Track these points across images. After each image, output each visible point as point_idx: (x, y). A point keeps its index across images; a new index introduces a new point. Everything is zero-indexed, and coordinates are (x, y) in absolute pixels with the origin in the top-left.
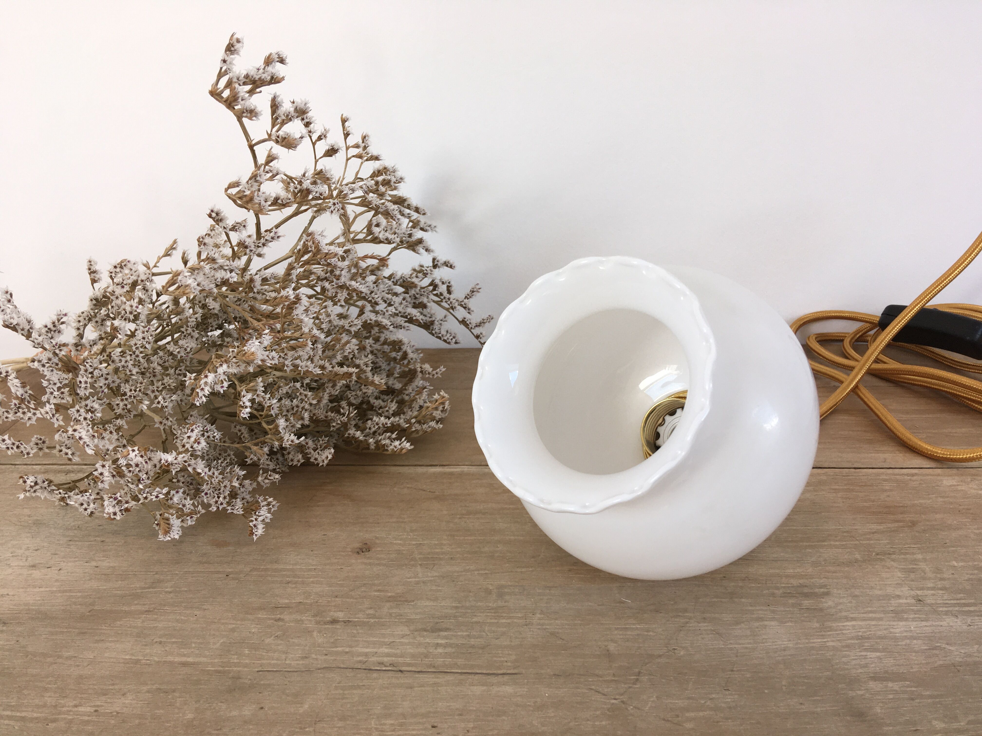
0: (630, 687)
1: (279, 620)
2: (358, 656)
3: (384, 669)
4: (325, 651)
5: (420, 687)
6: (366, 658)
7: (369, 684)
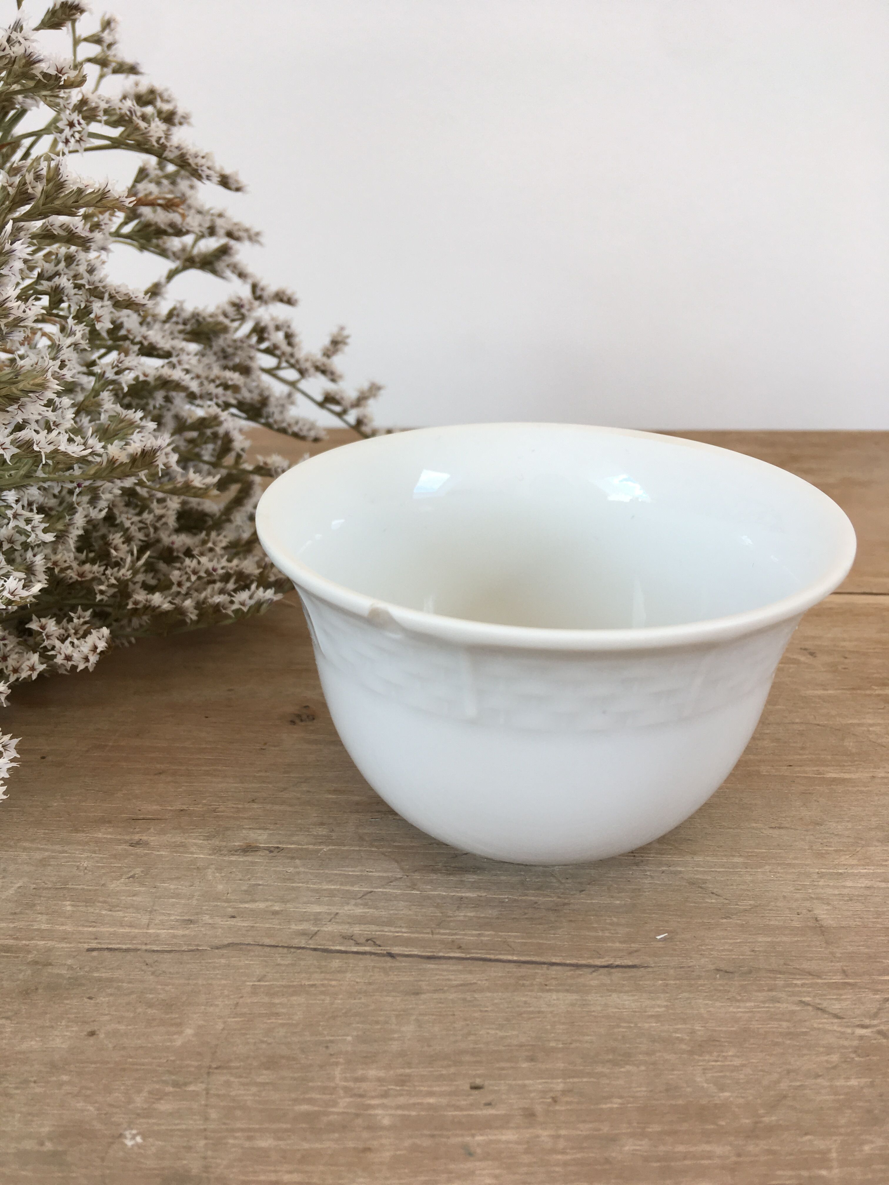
1: (139, 843)
2: (300, 921)
3: (355, 949)
4: (230, 909)
5: (435, 991)
6: (315, 925)
7: (326, 982)
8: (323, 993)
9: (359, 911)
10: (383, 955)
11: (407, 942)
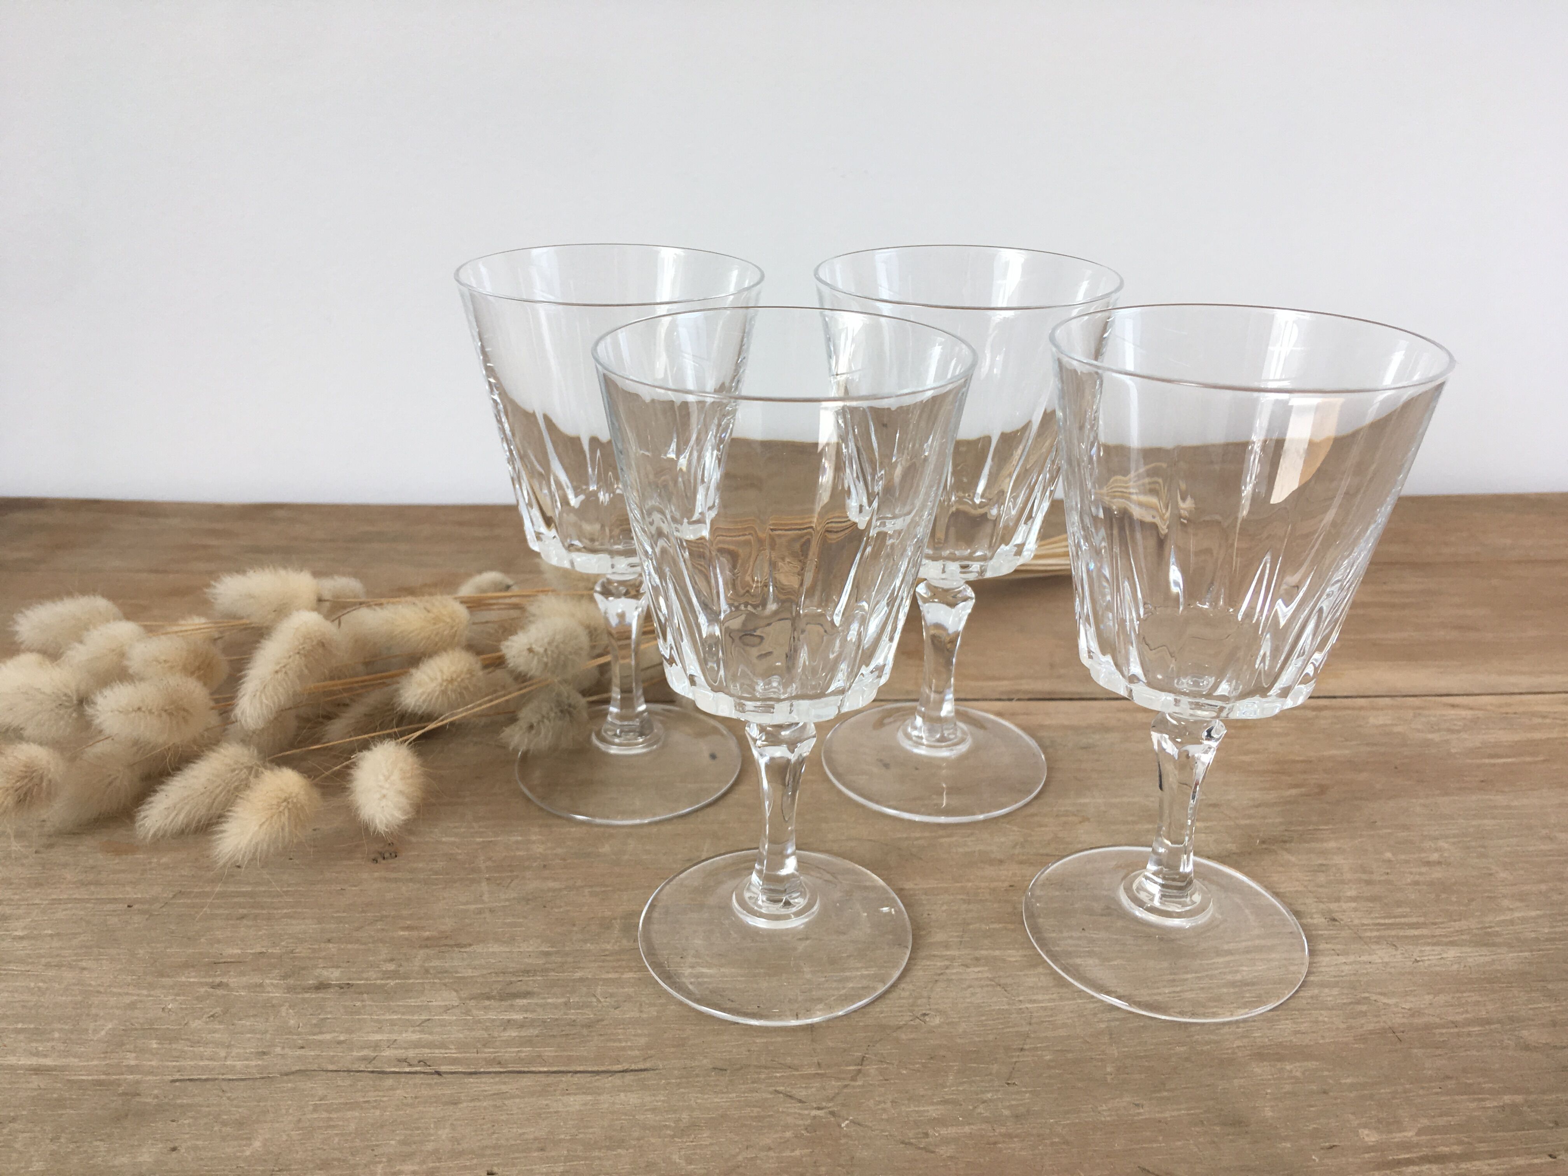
0: (846, 1086)
1: (220, 985)
2: (362, 1048)
3: (407, 1070)
4: (300, 1041)
5: (472, 1100)
6: (375, 1050)
7: (378, 1098)
8: (375, 1108)
9: (415, 1037)
10: (431, 1074)
11: (454, 1061)
